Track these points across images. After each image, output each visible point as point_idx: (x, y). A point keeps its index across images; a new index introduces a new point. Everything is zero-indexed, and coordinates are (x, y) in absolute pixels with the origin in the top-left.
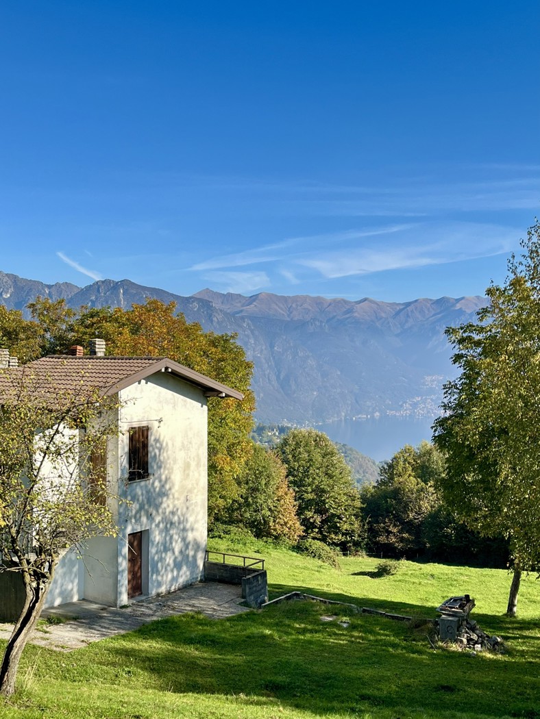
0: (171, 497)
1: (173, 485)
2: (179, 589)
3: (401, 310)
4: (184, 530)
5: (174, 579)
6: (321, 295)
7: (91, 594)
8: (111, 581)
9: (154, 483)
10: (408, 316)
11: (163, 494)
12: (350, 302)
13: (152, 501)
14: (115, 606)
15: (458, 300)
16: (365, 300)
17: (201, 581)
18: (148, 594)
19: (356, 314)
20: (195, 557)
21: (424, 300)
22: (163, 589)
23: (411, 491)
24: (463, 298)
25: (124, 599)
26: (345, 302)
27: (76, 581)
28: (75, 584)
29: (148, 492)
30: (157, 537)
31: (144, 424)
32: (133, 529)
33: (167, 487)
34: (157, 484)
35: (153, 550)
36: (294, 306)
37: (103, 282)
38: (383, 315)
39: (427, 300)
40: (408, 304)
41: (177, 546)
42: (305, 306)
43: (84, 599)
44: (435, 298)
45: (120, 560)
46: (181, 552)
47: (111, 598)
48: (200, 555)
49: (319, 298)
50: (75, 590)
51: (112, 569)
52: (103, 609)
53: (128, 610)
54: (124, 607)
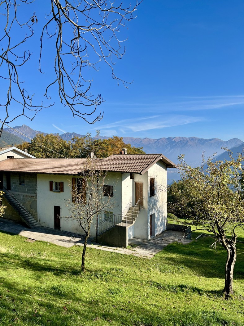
0: (159, 202)
1: (159, 198)
2: (161, 233)
3: (156, 141)
4: (162, 213)
5: (160, 229)
6: (133, 137)
7: (137, 235)
8: (145, 232)
9: (155, 197)
10: (159, 143)
11: (157, 201)
12: (141, 139)
13: (155, 204)
14: (147, 240)
15: (174, 138)
16: (146, 138)
17: (166, 230)
18: (154, 235)
19: (143, 143)
20: (164, 222)
21: (163, 138)
22: (158, 233)
23: (178, 196)
24: (175, 137)
25: (149, 238)
26: (140, 139)
27: (132, 231)
28: (132, 232)
29: (154, 200)
30: (156, 216)
31: (153, 177)
32: (151, 213)
33: (158, 198)
34: (156, 198)
35: (155, 220)
36: (125, 140)
37: (67, 133)
38: (151, 143)
39: (164, 138)
40: (159, 139)
41: (161, 218)
42: (128, 140)
43: (134, 237)
44: (167, 137)
45: (148, 224)
46: (161, 220)
47: (145, 237)
48: (166, 221)
49: (132, 138)
50: (132, 234)
51: (145, 227)
52: (144, 241)
53: (152, 241)
54: (149, 240)
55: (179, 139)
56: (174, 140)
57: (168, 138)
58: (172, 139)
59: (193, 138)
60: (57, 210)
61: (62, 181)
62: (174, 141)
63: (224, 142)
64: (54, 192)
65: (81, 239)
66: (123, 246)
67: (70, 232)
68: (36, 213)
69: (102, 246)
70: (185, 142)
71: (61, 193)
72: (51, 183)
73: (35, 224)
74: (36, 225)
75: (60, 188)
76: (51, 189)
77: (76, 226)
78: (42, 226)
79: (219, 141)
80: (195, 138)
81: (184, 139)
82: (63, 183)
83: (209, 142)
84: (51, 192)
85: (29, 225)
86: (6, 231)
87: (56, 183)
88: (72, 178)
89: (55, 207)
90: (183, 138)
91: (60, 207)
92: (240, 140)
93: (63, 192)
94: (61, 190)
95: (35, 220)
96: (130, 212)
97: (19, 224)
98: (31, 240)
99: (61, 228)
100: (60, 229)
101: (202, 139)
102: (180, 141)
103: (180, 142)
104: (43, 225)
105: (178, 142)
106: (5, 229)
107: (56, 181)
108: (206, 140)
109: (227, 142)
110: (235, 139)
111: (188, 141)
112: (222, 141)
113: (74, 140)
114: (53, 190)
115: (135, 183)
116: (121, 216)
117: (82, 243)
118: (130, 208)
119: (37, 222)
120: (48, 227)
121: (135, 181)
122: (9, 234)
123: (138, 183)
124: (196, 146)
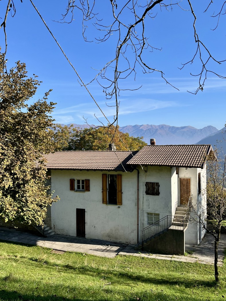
2: (204, 236)
5: (203, 232)
8: (194, 235)
11: (202, 199)
13: (201, 202)
14: (197, 245)
17: (206, 233)
18: (201, 239)
25: (198, 242)
29: (200, 198)
31: (200, 172)
32: (199, 214)
34: (201, 195)
39: (130, 126)
41: (204, 219)
44: (133, 125)
45: (198, 226)
47: (194, 242)
48: (206, 223)
51: (194, 230)
52: (193, 246)
53: (202, 246)
54: (199, 245)
55: (147, 127)
56: (141, 128)
57: (135, 126)
58: (140, 127)
59: (163, 126)
60: (81, 214)
61: (88, 178)
62: (142, 130)
63: (198, 130)
64: (77, 191)
65: (118, 247)
66: (179, 253)
67: (99, 239)
68: (49, 219)
69: (154, 255)
70: (154, 131)
71: (87, 193)
72: (72, 182)
73: (49, 231)
74: (50, 233)
75: (85, 186)
76: (72, 188)
77: (108, 232)
78: (57, 234)
79: (192, 129)
80: (165, 125)
81: (153, 126)
82: (89, 180)
83: (181, 130)
84: (73, 193)
85: (44, 233)
86: (18, 242)
87: (78, 181)
88: (102, 174)
89: (78, 210)
90: (151, 125)
91: (84, 210)
92: (215, 128)
93: (89, 191)
94: (86, 190)
95: (47, 227)
96: (178, 212)
97: (26, 233)
98: (57, 251)
99: (86, 235)
100: (85, 237)
101: (173, 127)
102: (148, 129)
103: (148, 131)
104: (59, 233)
105: (145, 131)
106: (14, 239)
107: (79, 179)
108: (178, 128)
109: (201, 130)
110: (209, 127)
111: (157, 129)
112: (196, 129)
113: (56, 129)
114: (75, 189)
115: (180, 179)
116: (170, 217)
117: (125, 252)
118: (176, 208)
119: (51, 229)
120: (66, 235)
121: (179, 176)
122: (25, 246)
123: (184, 179)
124: (167, 135)
